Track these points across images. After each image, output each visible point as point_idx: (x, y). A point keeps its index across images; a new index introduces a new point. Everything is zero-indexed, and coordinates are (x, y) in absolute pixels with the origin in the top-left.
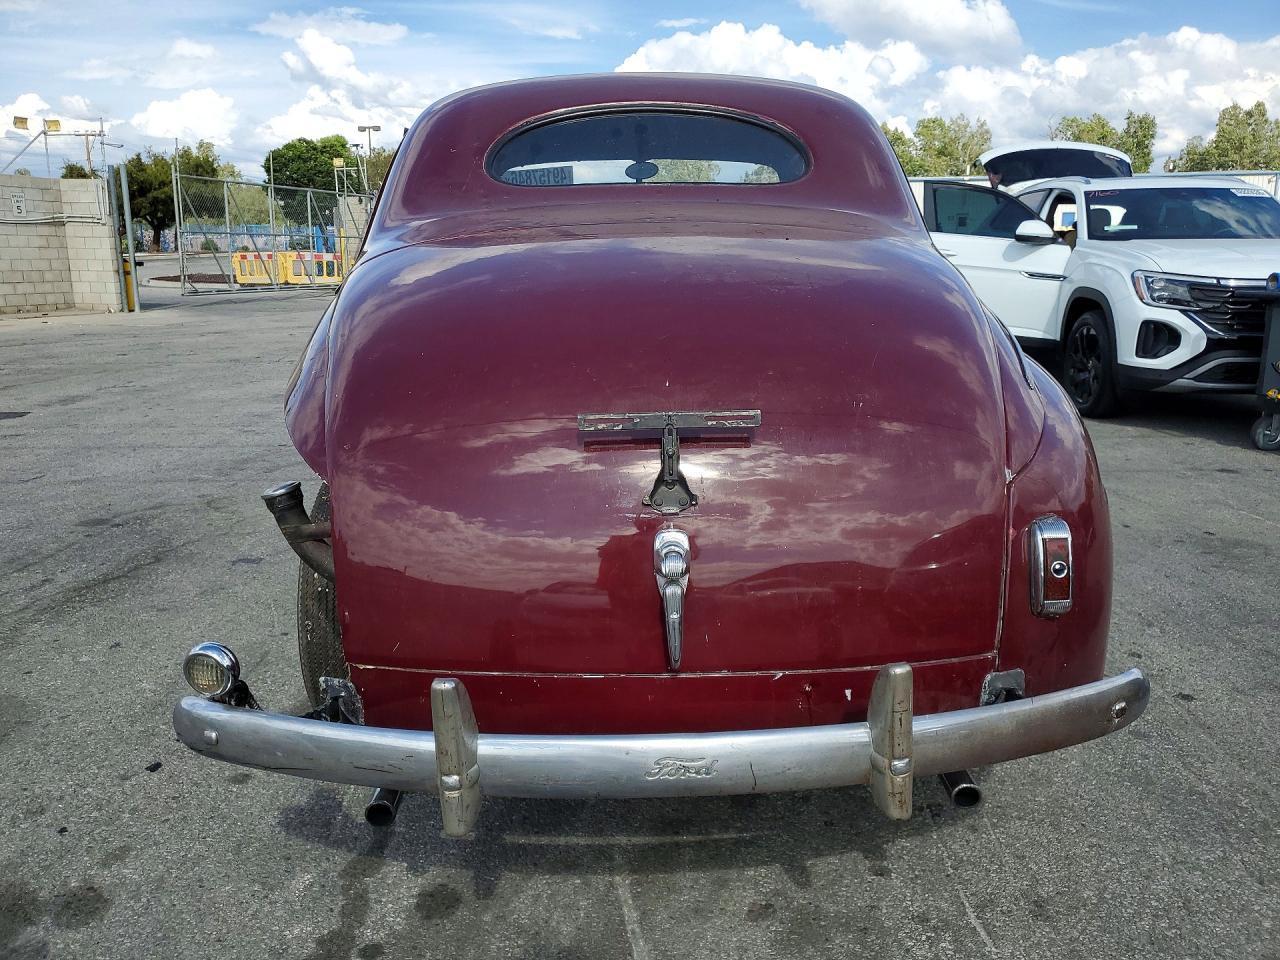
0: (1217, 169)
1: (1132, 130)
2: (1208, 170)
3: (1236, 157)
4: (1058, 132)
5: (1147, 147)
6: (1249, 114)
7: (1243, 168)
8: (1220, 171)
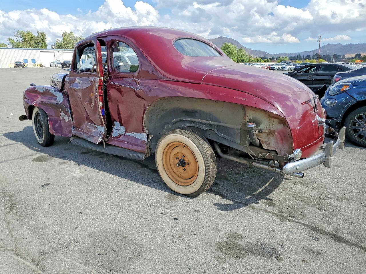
0: (65, 48)
1: (40, 36)
2: (62, 49)
3: (69, 46)
4: (17, 35)
5: (45, 41)
6: (69, 34)
7: (71, 48)
8: (66, 49)
